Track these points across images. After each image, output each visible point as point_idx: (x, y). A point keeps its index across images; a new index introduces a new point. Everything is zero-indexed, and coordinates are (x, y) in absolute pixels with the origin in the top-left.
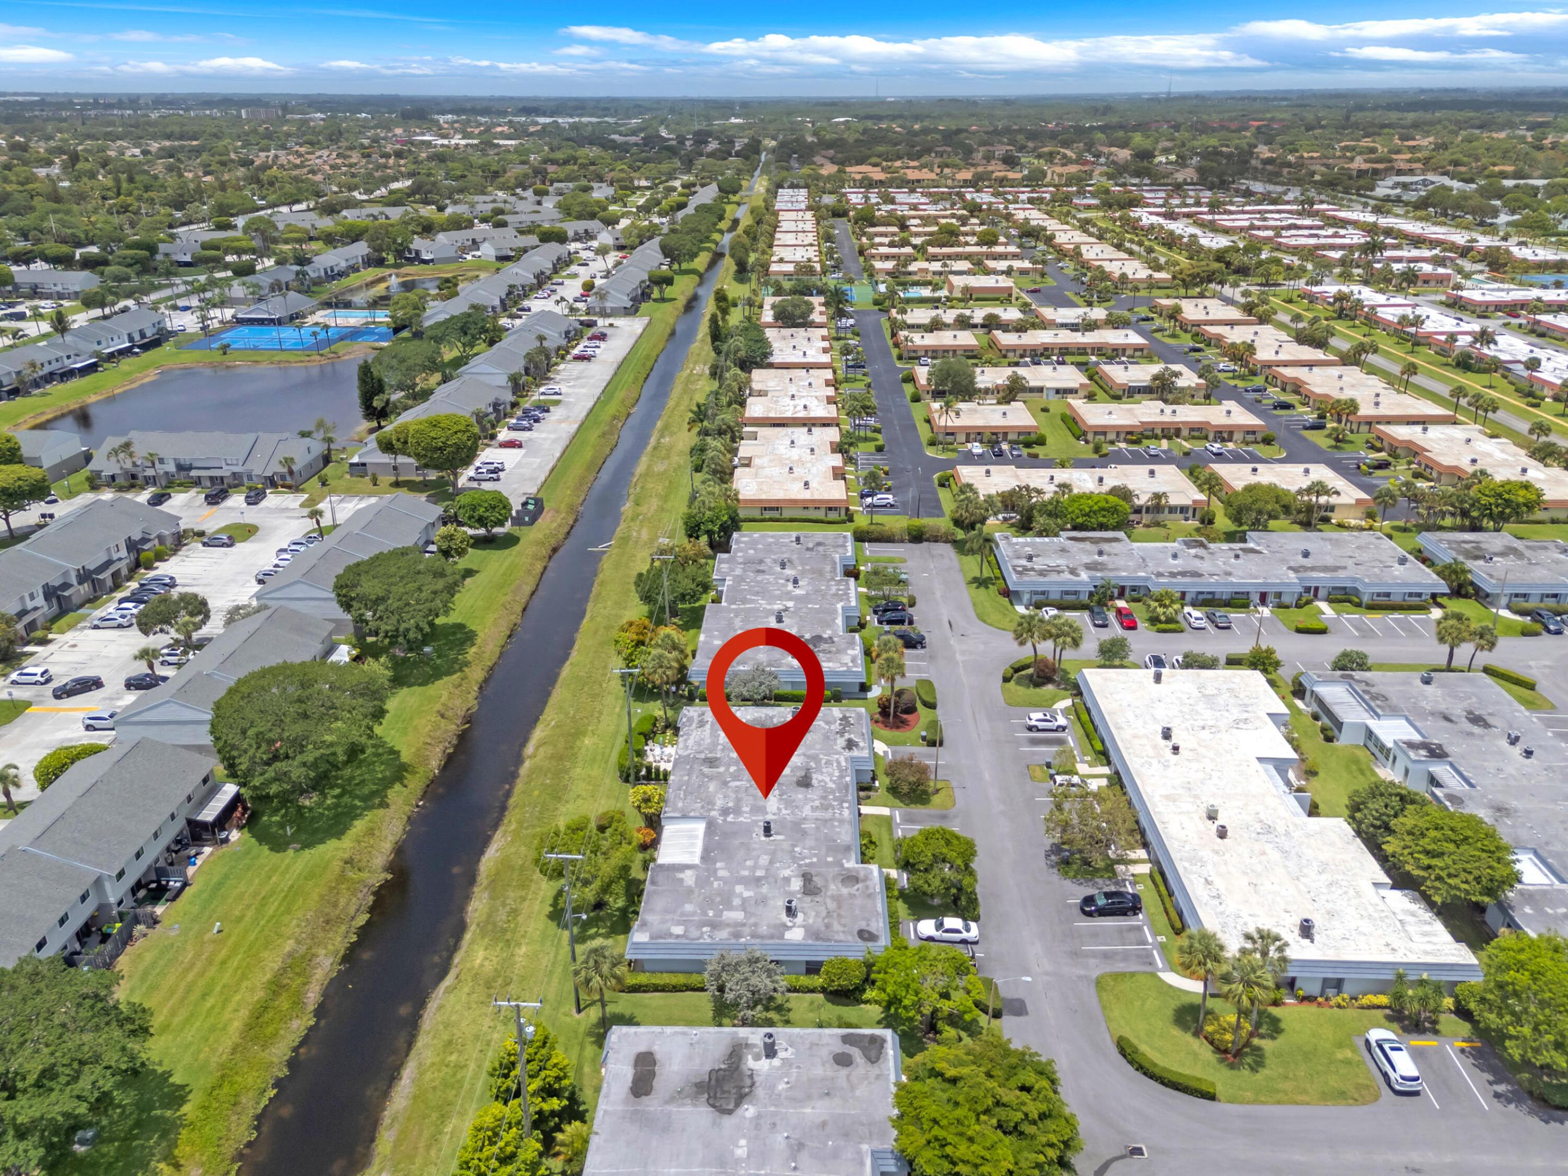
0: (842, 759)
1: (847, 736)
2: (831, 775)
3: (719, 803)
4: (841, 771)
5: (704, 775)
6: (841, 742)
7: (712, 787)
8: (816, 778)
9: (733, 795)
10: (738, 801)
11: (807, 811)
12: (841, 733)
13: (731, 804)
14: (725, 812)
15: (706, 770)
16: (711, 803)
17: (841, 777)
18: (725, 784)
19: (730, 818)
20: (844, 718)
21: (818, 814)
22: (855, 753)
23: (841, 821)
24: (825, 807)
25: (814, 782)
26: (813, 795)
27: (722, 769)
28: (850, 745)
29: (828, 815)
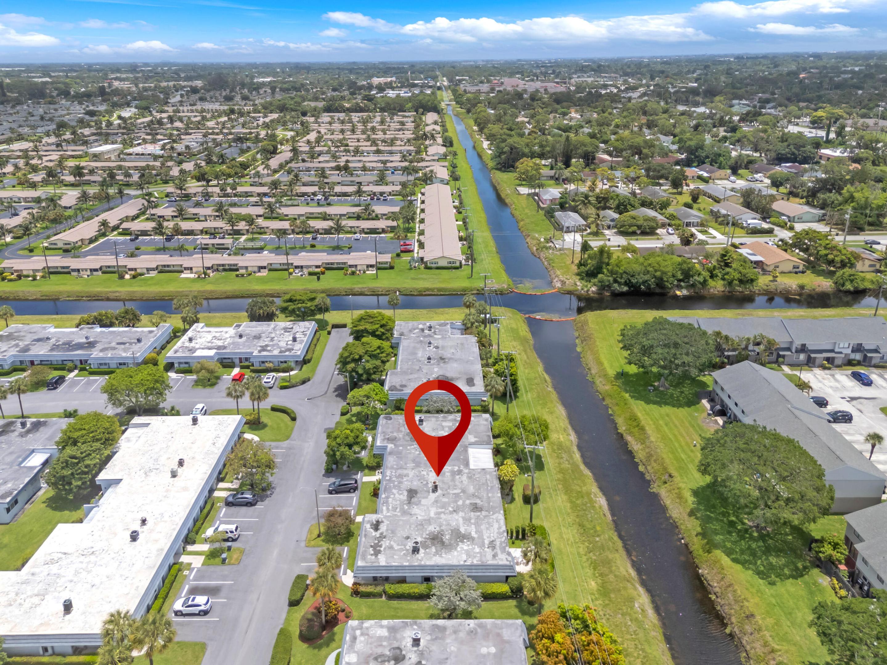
0: (385, 512)
1: (378, 534)
2: (394, 499)
3: (464, 478)
4: (387, 502)
5: (479, 498)
6: (383, 528)
7: (471, 489)
8: (404, 496)
9: (457, 483)
10: (453, 480)
11: (411, 473)
12: (382, 537)
13: (457, 477)
14: (460, 472)
15: (478, 501)
16: (470, 478)
17: (387, 498)
18: (463, 491)
19: (456, 468)
20: (377, 553)
21: (405, 472)
22: (373, 517)
23: (392, 468)
24: (400, 476)
25: (406, 493)
26: (407, 484)
27: (468, 502)
28: (376, 526)
29: (400, 472)
